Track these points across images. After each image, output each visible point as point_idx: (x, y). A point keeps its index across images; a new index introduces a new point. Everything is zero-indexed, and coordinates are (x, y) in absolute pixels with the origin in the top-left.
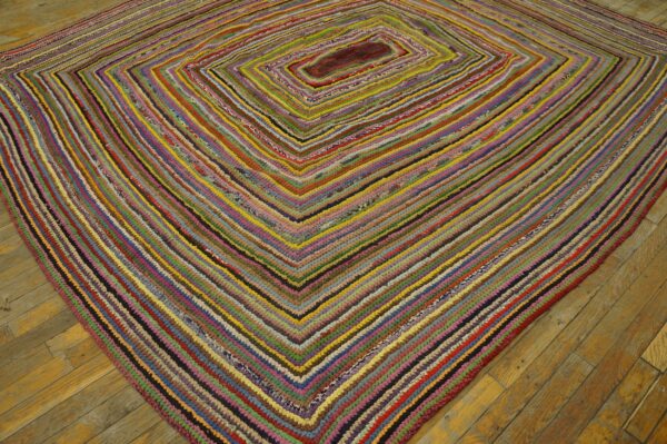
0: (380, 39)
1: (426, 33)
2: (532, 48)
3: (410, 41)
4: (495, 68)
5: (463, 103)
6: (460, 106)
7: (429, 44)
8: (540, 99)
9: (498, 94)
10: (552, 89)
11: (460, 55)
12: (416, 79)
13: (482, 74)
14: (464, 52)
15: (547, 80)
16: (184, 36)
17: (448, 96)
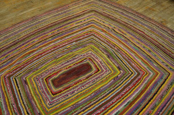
0: (88, 61)
1: (109, 57)
2: (154, 66)
3: (101, 62)
4: (137, 82)
5: (119, 109)
6: (117, 111)
7: (109, 64)
8: (156, 106)
9: (136, 102)
10: (162, 97)
11: (122, 72)
12: (99, 91)
13: (130, 87)
14: (124, 70)
15: (160, 90)
16: (11, 55)
17: (113, 103)
